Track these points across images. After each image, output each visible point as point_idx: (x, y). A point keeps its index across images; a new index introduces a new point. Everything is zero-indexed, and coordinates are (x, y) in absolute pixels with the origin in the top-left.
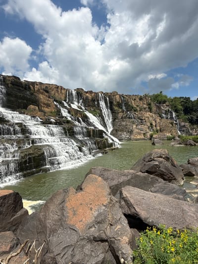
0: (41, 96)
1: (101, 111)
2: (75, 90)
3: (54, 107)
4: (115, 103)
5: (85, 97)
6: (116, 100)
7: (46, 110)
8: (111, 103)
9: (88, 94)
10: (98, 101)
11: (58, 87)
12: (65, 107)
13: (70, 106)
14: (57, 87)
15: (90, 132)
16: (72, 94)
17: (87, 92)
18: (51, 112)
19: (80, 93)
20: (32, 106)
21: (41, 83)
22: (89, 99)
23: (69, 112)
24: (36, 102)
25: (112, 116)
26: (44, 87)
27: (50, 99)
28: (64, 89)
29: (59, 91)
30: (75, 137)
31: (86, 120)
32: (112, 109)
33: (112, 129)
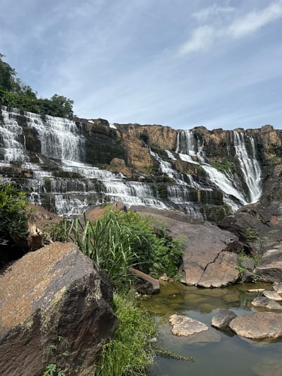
0: (131, 145)
1: (237, 162)
2: (191, 130)
3: (150, 159)
4: (267, 147)
5: (207, 140)
6: (269, 140)
7: (138, 164)
8: (259, 147)
9: (213, 136)
10: (232, 145)
11: (163, 127)
12: (169, 160)
13: (177, 156)
14: (162, 129)
15: (196, 194)
16: (185, 137)
17: (212, 132)
18: (145, 168)
19: (198, 134)
20: (116, 160)
21: (137, 126)
22: (214, 144)
23: (173, 167)
24: (123, 154)
25: (262, 172)
26: (140, 131)
27: (144, 149)
28: (173, 130)
29: (165, 134)
30: (168, 200)
31: (200, 178)
32: (260, 159)
33: (259, 195)
